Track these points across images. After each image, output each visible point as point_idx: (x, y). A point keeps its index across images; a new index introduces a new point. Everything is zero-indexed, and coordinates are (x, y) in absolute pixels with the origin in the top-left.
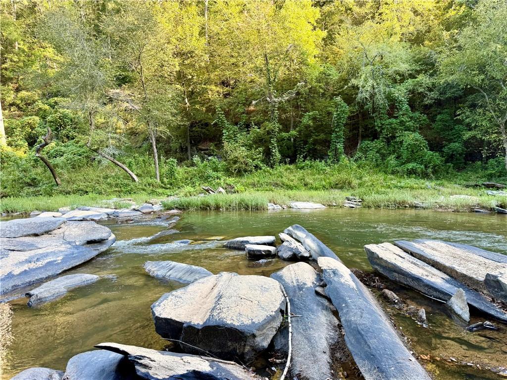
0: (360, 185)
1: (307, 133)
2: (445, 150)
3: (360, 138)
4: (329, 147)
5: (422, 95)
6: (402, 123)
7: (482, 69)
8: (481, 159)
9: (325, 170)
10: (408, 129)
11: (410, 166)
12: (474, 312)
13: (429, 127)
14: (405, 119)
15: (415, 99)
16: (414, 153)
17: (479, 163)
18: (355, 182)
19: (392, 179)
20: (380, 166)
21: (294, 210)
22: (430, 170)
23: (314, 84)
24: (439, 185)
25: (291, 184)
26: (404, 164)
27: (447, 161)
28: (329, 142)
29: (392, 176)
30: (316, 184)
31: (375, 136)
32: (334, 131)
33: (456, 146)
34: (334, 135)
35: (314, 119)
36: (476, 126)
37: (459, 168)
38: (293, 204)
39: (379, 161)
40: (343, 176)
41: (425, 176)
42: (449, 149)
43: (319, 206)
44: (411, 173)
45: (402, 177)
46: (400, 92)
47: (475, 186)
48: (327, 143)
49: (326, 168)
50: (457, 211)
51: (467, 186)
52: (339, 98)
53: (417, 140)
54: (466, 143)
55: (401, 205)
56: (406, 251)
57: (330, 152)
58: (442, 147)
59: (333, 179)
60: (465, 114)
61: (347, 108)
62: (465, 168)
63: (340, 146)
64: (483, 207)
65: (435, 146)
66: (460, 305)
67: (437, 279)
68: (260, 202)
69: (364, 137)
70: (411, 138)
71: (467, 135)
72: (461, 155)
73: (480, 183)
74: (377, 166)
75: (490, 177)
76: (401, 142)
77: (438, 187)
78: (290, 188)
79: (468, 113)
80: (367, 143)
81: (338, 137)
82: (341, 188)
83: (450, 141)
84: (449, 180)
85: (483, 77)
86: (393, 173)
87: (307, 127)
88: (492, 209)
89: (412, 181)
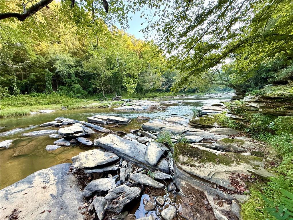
0: (63, 102)
1: (33, 82)
2: (88, 90)
3: (57, 84)
4: (45, 88)
5: (79, 73)
6: (73, 81)
7: (96, 69)
8: (97, 93)
9: (47, 97)
10: (75, 83)
11: (78, 95)
12: (107, 123)
13: (82, 83)
14: (74, 79)
15: (77, 74)
16: (78, 91)
17: (97, 94)
18: (61, 101)
19: (73, 99)
20: (68, 95)
21: (42, 113)
22: (84, 96)
23: (34, 62)
24: (87, 100)
25: (32, 103)
26: (75, 94)
27: (88, 93)
28: (45, 86)
29: (73, 98)
30: (44, 102)
31: (63, 84)
32: (47, 82)
33: (90, 89)
34: (47, 83)
35: (36, 76)
36: (95, 84)
37: (92, 95)
38: (41, 111)
39: (67, 93)
40: (55, 99)
41: (83, 98)
42: (89, 90)
43: (53, 111)
44: (78, 97)
45: (76, 98)
46: (72, 71)
47: (97, 100)
48: (44, 86)
49: (47, 96)
50: (95, 108)
51: (95, 100)
52: (47, 70)
53: (79, 87)
54: (93, 88)
55: (80, 108)
56: (94, 117)
57: (46, 90)
58: (86, 89)
59: (51, 100)
60: (92, 81)
61: (51, 74)
62: (93, 95)
63: (51, 87)
64: (101, 106)
65: (85, 89)
66: (105, 122)
67: (101, 120)
68: (27, 112)
69: (59, 84)
70: (77, 86)
71: (93, 86)
72: (92, 91)
73: (98, 99)
74: (67, 95)
75: (100, 97)
76: (74, 87)
77: (87, 101)
78: (31, 105)
79: (93, 80)
80: (61, 87)
81: (49, 84)
82: (56, 103)
83: (89, 87)
84: (90, 99)
85: (96, 72)
86: (73, 97)
87: (33, 79)
88: (103, 107)
89: (79, 100)
